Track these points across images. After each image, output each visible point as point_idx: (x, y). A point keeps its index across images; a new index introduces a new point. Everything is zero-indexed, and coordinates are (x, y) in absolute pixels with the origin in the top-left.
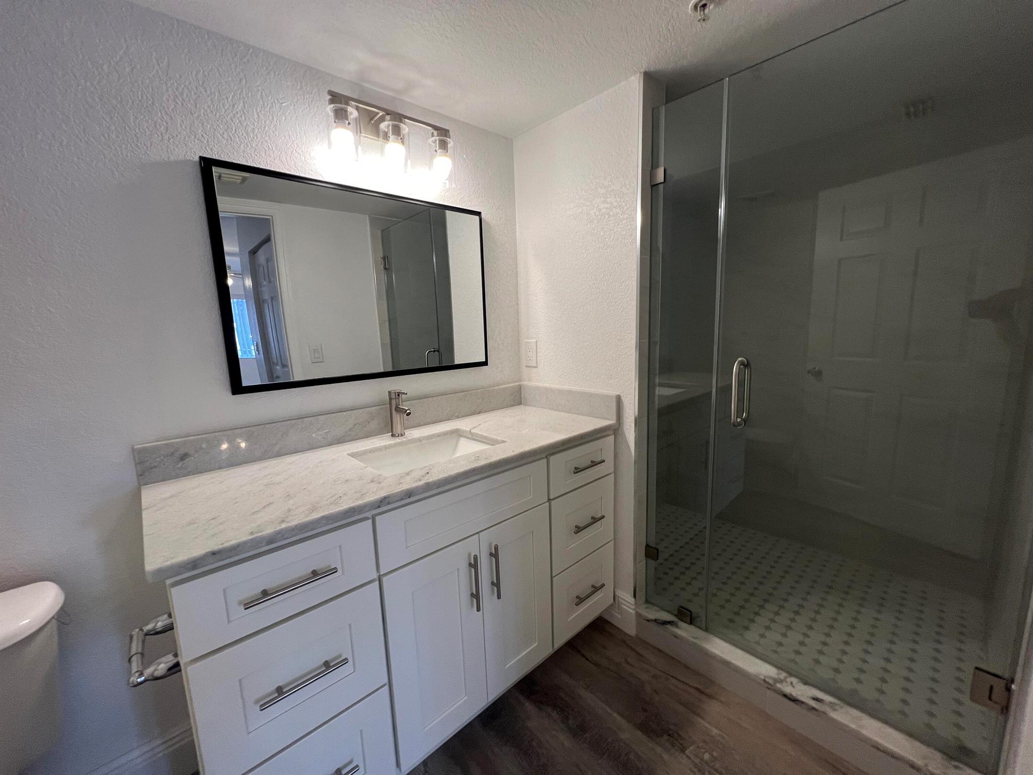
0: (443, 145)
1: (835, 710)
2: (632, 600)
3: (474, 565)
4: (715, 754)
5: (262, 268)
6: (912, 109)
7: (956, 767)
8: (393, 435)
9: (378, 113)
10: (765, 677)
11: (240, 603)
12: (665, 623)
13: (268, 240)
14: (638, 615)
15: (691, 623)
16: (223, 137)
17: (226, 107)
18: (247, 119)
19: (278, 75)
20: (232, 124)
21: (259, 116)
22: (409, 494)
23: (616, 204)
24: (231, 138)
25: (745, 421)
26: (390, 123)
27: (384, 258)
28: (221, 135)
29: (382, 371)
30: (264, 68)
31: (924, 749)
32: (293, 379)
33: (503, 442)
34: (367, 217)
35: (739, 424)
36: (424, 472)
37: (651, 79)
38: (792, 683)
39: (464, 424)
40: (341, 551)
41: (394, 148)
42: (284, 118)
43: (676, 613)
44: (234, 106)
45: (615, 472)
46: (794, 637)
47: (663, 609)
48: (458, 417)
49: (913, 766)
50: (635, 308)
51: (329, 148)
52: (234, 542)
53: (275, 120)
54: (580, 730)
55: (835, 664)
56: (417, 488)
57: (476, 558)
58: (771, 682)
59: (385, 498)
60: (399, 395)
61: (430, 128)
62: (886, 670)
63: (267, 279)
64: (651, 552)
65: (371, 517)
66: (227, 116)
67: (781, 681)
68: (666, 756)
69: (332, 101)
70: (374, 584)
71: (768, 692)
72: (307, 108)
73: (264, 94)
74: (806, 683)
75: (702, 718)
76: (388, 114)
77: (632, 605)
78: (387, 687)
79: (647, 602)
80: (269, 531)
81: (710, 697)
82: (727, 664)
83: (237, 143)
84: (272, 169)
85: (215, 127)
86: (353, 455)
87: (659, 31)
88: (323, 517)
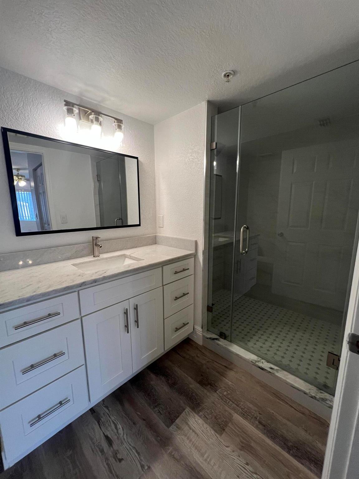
0: (119, 127)
1: (278, 372)
2: (201, 330)
3: (126, 313)
4: (229, 392)
5: (39, 178)
6: (322, 123)
7: (321, 393)
8: (94, 256)
9: (89, 111)
10: (252, 360)
11: (13, 327)
12: (214, 339)
13: (41, 165)
14: (203, 336)
15: (225, 339)
16: (13, 119)
17: (15, 105)
18: (25, 110)
19: (41, 91)
20: (18, 112)
21: (31, 110)
22: (95, 281)
23: (196, 157)
24: (17, 119)
25: (246, 252)
26: (94, 116)
27: (97, 176)
28: (12, 117)
29: (96, 227)
30: (34, 88)
31: (310, 386)
32: (52, 229)
33: (143, 260)
34: (90, 156)
35: (244, 253)
36: (104, 272)
37: (211, 104)
38: (262, 362)
39: (127, 252)
40: (62, 305)
41: (96, 127)
42: (43, 111)
43: (219, 334)
44: (18, 104)
45: (195, 274)
46: (268, 344)
47: (214, 333)
48: (126, 249)
49: (305, 393)
50: (203, 202)
51: (64, 126)
52: (10, 300)
53: (39, 111)
54: (172, 385)
55: (283, 355)
56: (99, 278)
57: (127, 310)
58: (254, 362)
59: (84, 283)
60: (97, 238)
61: (114, 119)
62: (302, 356)
63: (41, 183)
64: (209, 309)
65: (77, 291)
66: (15, 109)
67: (258, 361)
68: (208, 394)
69: (66, 105)
70: (78, 320)
71: (253, 366)
72: (54, 107)
73: (33, 99)
74: (268, 362)
75: (226, 378)
76: (93, 112)
77: (201, 332)
78: (84, 366)
79: (208, 330)
80: (28, 295)
81: (231, 369)
82: (237, 355)
83: (20, 121)
84: (37, 134)
85: (9, 114)
86: (74, 265)
87: (211, 84)
88: (54, 290)
